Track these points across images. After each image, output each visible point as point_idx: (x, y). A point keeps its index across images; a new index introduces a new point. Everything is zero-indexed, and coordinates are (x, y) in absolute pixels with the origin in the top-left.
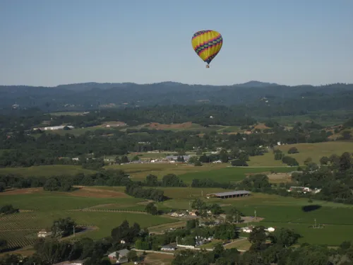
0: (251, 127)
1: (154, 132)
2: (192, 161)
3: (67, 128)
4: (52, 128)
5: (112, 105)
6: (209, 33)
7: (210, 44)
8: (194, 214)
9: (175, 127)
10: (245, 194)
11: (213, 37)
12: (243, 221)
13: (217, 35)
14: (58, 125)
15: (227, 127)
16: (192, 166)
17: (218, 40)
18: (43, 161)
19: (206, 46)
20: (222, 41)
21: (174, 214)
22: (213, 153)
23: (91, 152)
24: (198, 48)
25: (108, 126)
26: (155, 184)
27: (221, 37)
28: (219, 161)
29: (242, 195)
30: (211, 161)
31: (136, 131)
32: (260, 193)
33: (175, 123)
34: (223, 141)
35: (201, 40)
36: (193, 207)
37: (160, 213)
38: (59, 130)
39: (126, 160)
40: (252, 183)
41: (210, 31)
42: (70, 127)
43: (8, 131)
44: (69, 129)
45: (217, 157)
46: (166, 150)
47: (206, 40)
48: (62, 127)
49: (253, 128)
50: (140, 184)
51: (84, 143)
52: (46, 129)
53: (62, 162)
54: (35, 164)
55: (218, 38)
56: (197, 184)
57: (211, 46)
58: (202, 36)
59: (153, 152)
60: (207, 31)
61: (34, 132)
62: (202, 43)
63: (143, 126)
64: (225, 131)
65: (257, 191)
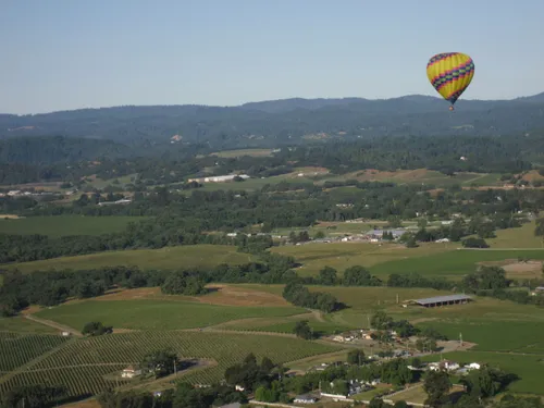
0: (516, 176)
1: (366, 185)
2: (404, 238)
3: (238, 179)
4: (216, 179)
5: (322, 137)
6: (453, 57)
7: (454, 74)
8: (368, 337)
9: (402, 177)
10: (463, 300)
11: (460, 62)
12: (442, 348)
13: (465, 60)
14: (227, 174)
15: (483, 175)
16: (403, 247)
17: (468, 68)
18: (181, 239)
19: (449, 77)
20: (473, 68)
21: (339, 338)
22: (444, 223)
23: (260, 222)
24: (437, 80)
25: (301, 175)
26: (333, 282)
27: (471, 62)
28: (446, 240)
29: (457, 302)
30: (434, 239)
31: (340, 185)
32: (487, 299)
33: (404, 168)
34: (465, 202)
35: (441, 68)
36: (373, 324)
37: (317, 335)
38: (227, 181)
39: (305, 237)
40: (480, 280)
41: (455, 54)
42: (244, 176)
43: (151, 184)
44: (241, 179)
45: (445, 232)
46: (373, 218)
47: (448, 68)
48: (231, 177)
49: (519, 178)
50: (311, 281)
51: (255, 206)
52: (207, 180)
53: (211, 240)
54: (170, 243)
55: (468, 65)
56: (396, 282)
57: (457, 77)
58: (442, 61)
59: (354, 222)
60: (450, 55)
61: (187, 187)
62: (443, 72)
63: (352, 176)
64: (473, 185)
65: (484, 294)
